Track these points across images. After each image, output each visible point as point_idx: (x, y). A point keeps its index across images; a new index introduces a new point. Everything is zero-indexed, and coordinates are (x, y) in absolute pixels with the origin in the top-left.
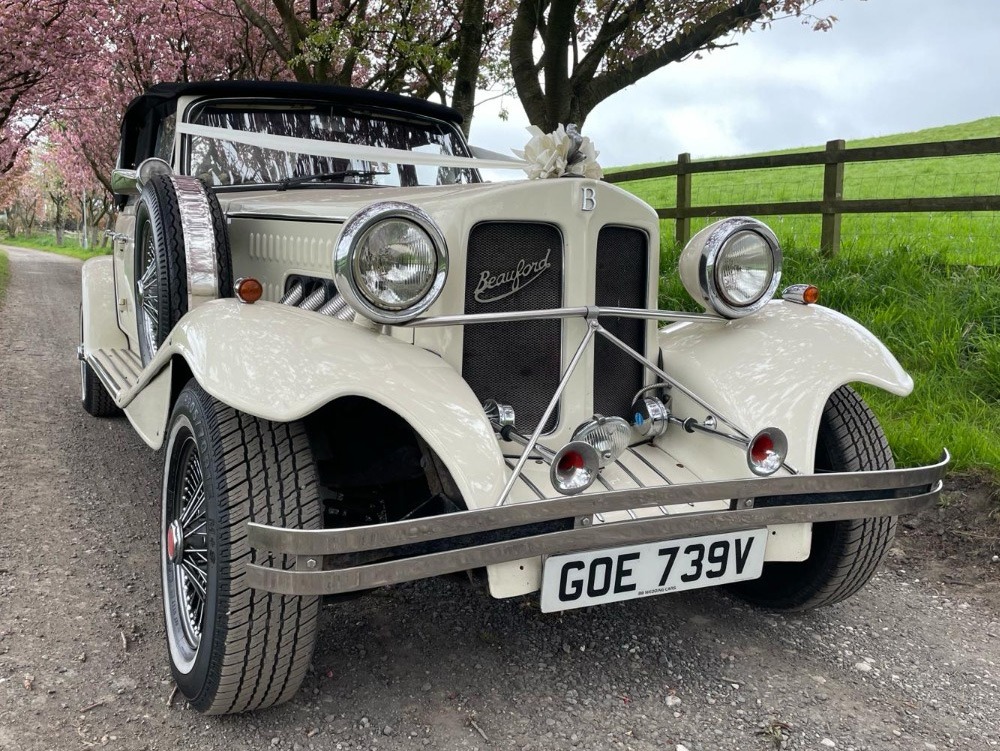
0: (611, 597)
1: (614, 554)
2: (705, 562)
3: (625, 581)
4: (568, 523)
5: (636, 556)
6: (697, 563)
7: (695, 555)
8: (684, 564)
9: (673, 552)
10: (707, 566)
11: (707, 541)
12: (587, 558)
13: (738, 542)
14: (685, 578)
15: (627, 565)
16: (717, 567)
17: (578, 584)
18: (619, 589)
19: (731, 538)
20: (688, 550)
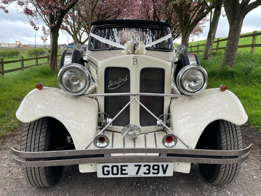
0: (119, 176)
1: (119, 165)
2: (151, 169)
3: (124, 172)
4: (102, 156)
5: (127, 166)
6: (149, 170)
7: (147, 167)
8: (143, 170)
9: (140, 166)
10: (152, 171)
11: (151, 164)
12: (110, 165)
13: (163, 166)
14: (145, 173)
15: (124, 168)
16: (156, 171)
17: (108, 171)
18: (122, 174)
19: (160, 164)
20: (145, 166)
